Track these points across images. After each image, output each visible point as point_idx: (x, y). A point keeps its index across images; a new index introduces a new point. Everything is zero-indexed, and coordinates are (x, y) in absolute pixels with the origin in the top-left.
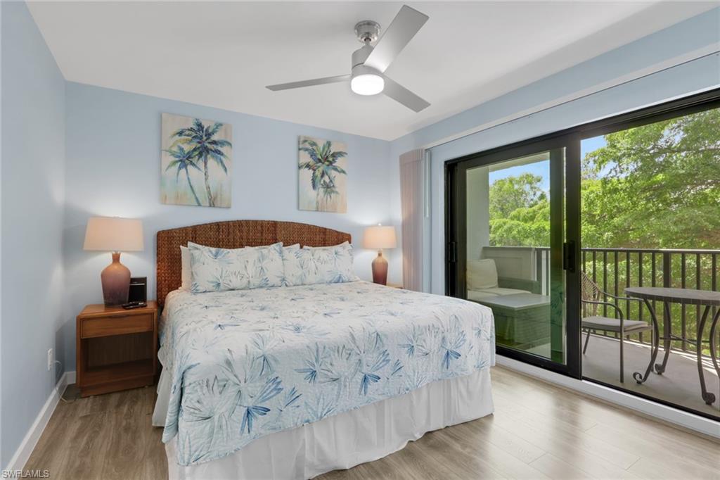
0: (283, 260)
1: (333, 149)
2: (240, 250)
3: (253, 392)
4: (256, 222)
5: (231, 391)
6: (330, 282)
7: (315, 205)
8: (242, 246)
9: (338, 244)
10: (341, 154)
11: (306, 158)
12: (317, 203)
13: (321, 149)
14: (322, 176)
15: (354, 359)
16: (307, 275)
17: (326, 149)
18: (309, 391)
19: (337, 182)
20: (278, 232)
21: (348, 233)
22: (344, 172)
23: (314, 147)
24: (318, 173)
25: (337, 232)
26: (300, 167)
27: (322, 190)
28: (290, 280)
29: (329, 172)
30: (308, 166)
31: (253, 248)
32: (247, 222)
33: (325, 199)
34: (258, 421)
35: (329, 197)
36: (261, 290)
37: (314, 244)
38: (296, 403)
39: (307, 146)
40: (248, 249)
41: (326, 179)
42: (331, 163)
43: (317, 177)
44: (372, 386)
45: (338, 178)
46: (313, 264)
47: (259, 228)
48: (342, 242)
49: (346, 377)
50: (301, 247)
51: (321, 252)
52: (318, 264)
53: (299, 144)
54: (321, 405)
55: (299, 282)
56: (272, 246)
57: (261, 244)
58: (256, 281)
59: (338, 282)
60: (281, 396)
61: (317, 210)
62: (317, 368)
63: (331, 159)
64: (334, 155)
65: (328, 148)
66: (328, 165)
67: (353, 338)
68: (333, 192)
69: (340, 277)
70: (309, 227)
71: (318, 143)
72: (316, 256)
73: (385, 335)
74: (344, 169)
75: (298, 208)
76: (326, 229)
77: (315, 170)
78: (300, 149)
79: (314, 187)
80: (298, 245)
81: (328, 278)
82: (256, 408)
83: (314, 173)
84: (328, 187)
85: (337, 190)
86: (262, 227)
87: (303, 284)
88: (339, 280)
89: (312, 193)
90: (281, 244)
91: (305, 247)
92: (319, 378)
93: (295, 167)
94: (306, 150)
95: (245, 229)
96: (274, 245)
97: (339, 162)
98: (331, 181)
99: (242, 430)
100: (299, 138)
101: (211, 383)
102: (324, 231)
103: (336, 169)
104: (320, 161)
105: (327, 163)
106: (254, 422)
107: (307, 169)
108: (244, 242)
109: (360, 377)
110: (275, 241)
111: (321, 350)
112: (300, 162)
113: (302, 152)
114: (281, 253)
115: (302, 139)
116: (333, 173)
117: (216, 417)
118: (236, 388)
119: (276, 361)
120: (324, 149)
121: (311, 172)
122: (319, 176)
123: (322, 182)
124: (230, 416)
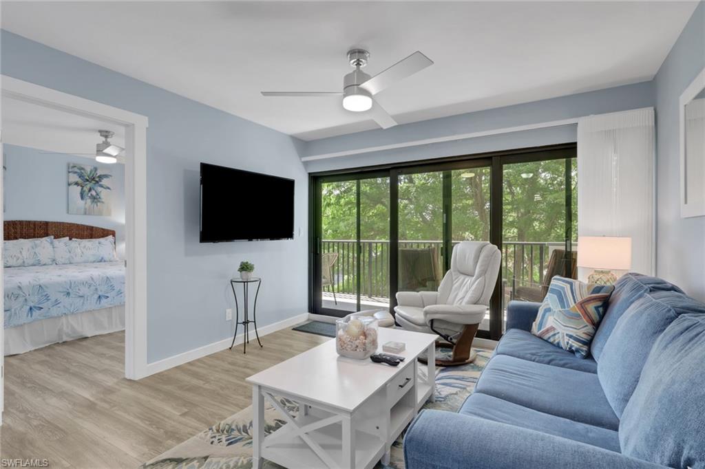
0: (53, 248)
1: (99, 173)
2: (15, 241)
3: (34, 300)
4: (29, 223)
5: (21, 299)
6: (94, 262)
7: (83, 210)
8: (16, 238)
9: (103, 237)
10: (106, 176)
11: (74, 178)
12: (85, 209)
13: (89, 173)
14: (90, 190)
15: (93, 288)
16: (74, 257)
17: (93, 172)
18: (66, 301)
19: (102, 195)
20: (49, 229)
21: (113, 229)
22: (109, 188)
23: (82, 171)
24: (86, 189)
25: (102, 229)
26: (69, 185)
27: (89, 201)
28: (59, 260)
29: (96, 188)
30: (77, 184)
31: (26, 240)
32: (21, 222)
33: (92, 206)
34: (36, 313)
35: (95, 206)
36: (34, 267)
37: (82, 237)
38: (58, 305)
39: (76, 170)
40: (22, 240)
41: (93, 193)
42: (97, 182)
43: (85, 191)
44: (104, 301)
45: (103, 193)
46: (79, 250)
47: (32, 226)
48: (107, 236)
49: (88, 296)
50: (70, 239)
51: (86, 243)
52: (84, 251)
53: (69, 168)
54: (73, 307)
55: (67, 261)
56: (44, 238)
57: (34, 237)
58: (31, 262)
59: (101, 261)
60: (49, 302)
61: (85, 214)
62: (70, 291)
63: (97, 179)
64: (101, 177)
65: (95, 171)
66: (95, 184)
67: (92, 279)
68: (99, 201)
69: (102, 258)
70: (78, 225)
71: (86, 168)
72: (82, 245)
73: (113, 278)
74: (109, 186)
75: (68, 213)
76: (93, 227)
77: (83, 187)
78: (69, 172)
79: (82, 198)
80: (68, 238)
81: (92, 259)
82: (35, 307)
83: (82, 189)
84: (94, 198)
85: (103, 200)
86: (34, 225)
87: (70, 263)
88: (102, 260)
89: (81, 203)
90: (52, 237)
91: (73, 239)
92: (71, 295)
93: (65, 184)
94: (75, 173)
95: (19, 227)
96: (46, 238)
97: (104, 182)
98: (97, 195)
99: (27, 316)
100: (68, 165)
101: (10, 296)
102: (91, 228)
103: (102, 186)
104: (88, 180)
105: (93, 182)
106: (34, 313)
107: (76, 186)
108: (18, 236)
109: (96, 296)
110: (47, 235)
111: (73, 283)
112: (70, 181)
113: (70, 174)
114: (52, 243)
115: (71, 165)
116: (99, 189)
117: (13, 310)
118: (24, 298)
119: (46, 287)
120: (91, 173)
121: (80, 188)
122: (87, 191)
123: (89, 195)
124: (20, 309)
